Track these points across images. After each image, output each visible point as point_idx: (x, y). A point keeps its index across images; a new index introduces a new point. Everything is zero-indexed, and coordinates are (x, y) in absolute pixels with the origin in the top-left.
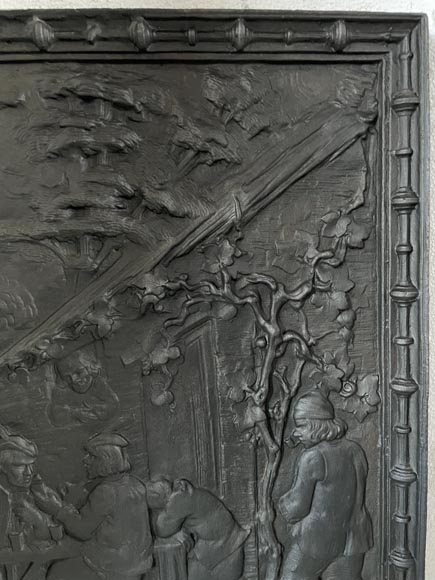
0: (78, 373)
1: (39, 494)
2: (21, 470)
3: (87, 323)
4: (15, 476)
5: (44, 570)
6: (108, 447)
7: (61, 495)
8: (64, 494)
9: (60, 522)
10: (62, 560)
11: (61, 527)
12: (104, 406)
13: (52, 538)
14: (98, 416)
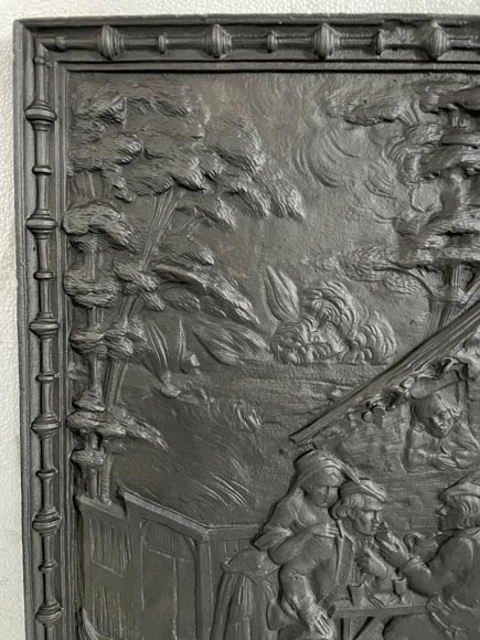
0: (441, 416)
1: (385, 543)
2: (369, 516)
3: (456, 361)
4: (364, 523)
5: (382, 626)
6: (469, 499)
7: (408, 547)
8: (411, 545)
9: (404, 575)
10: (403, 616)
11: (405, 581)
12: (466, 453)
13: (395, 592)
14: (457, 463)
